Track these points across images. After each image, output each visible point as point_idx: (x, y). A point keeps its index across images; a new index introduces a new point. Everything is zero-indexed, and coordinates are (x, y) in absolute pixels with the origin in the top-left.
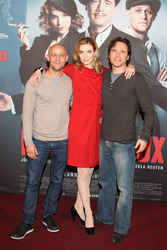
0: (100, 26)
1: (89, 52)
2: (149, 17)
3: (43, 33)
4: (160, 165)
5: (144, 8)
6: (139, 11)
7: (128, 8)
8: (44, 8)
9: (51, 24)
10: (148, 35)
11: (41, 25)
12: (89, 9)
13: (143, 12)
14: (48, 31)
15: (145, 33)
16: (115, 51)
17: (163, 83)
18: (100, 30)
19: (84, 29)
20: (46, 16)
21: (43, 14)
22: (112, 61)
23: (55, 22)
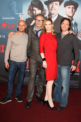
0: (53, 14)
1: (50, 24)
2: (74, 10)
3: (30, 17)
4: (78, 73)
5: (72, 6)
6: (69, 8)
7: (65, 7)
8: (30, 7)
9: (33, 13)
10: (73, 18)
11: (28, 14)
12: (48, 7)
13: (71, 8)
14: (32, 16)
15: (72, 17)
16: (63, 24)
17: (79, 38)
18: (53, 16)
19: (47, 15)
20: (31, 10)
21: (29, 9)
22: (62, 28)
23: (34, 12)
